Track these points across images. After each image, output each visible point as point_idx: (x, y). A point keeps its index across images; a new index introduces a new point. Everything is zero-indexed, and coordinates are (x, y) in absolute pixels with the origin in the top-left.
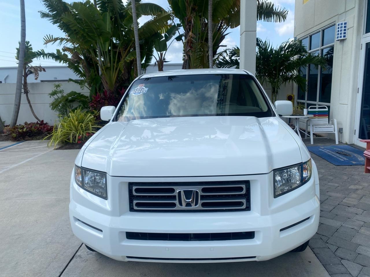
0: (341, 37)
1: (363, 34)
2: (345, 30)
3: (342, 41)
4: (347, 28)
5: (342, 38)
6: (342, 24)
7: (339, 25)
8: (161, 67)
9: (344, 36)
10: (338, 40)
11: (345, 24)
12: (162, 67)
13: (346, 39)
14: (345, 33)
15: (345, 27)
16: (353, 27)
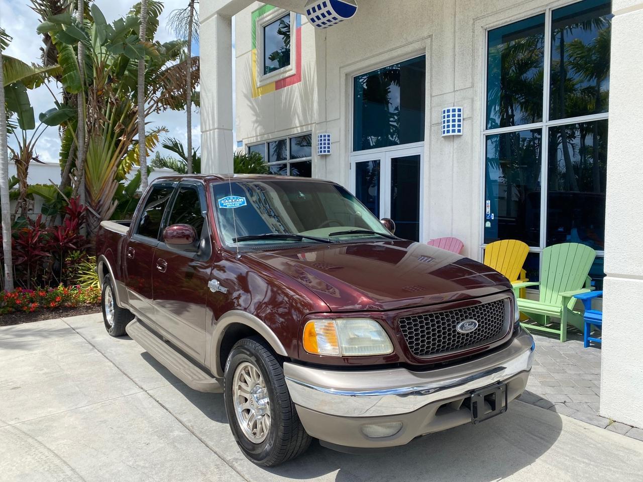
0: (325, 151)
1: (351, 152)
2: (329, 144)
3: (325, 157)
4: (330, 142)
5: (327, 153)
6: (325, 136)
7: (321, 136)
8: (24, 169)
9: (329, 151)
10: (319, 155)
11: (329, 136)
12: (27, 169)
13: (330, 155)
14: (329, 148)
15: (329, 140)
16: (339, 141)
